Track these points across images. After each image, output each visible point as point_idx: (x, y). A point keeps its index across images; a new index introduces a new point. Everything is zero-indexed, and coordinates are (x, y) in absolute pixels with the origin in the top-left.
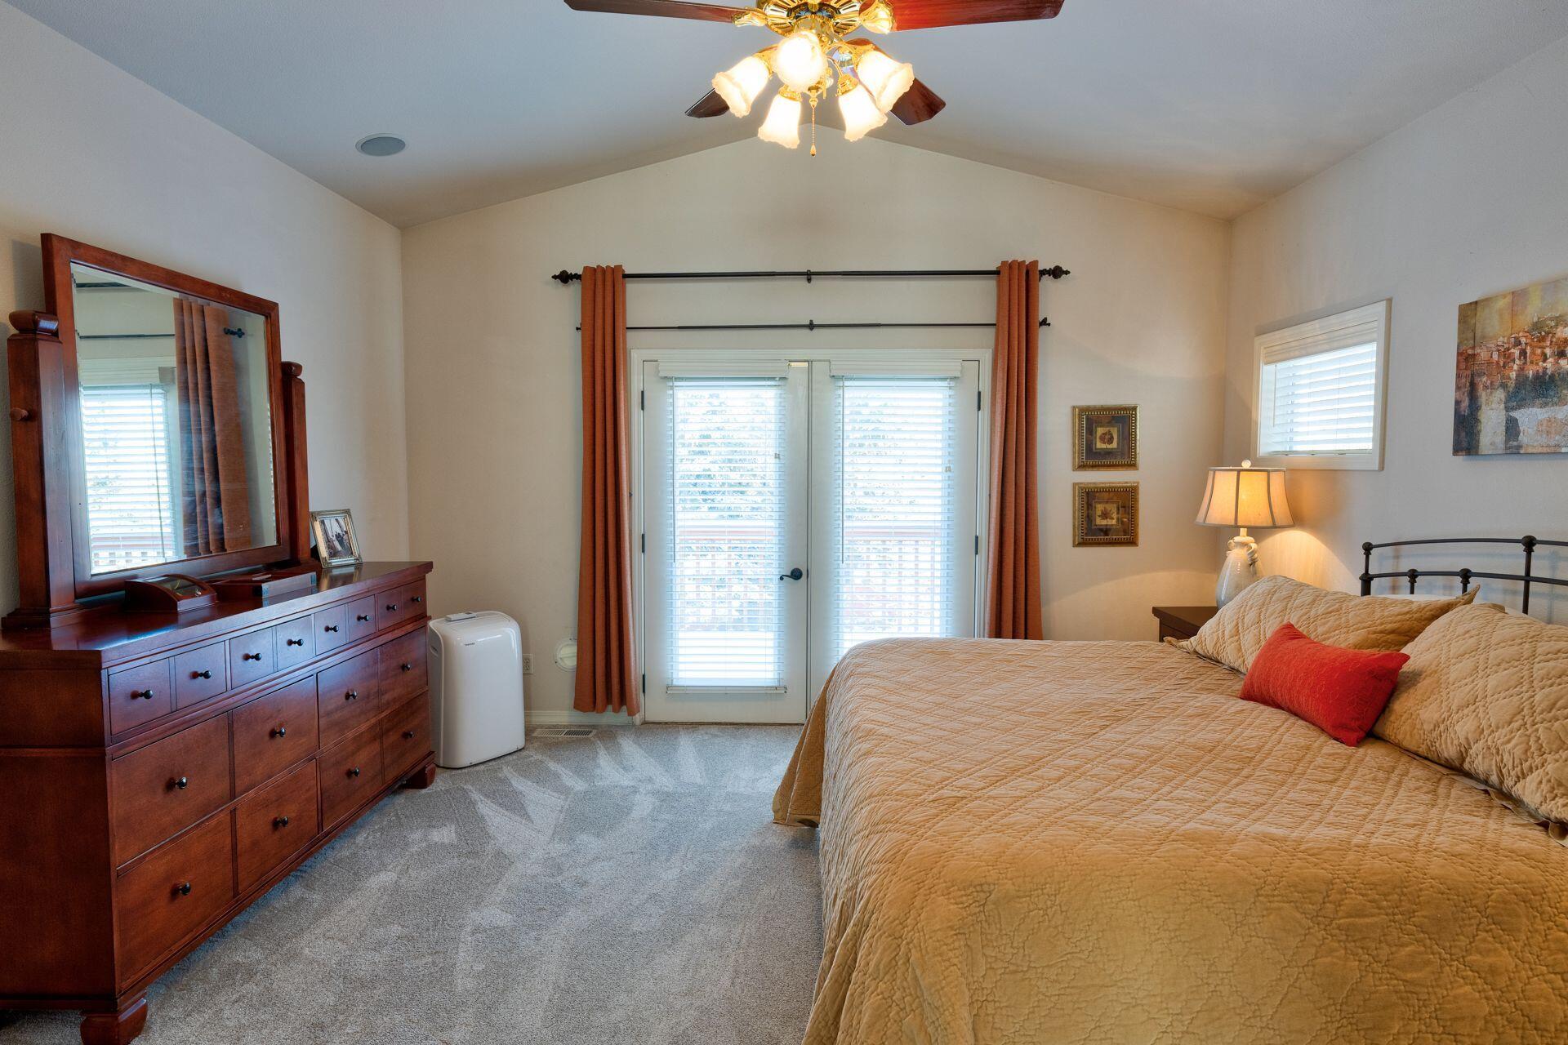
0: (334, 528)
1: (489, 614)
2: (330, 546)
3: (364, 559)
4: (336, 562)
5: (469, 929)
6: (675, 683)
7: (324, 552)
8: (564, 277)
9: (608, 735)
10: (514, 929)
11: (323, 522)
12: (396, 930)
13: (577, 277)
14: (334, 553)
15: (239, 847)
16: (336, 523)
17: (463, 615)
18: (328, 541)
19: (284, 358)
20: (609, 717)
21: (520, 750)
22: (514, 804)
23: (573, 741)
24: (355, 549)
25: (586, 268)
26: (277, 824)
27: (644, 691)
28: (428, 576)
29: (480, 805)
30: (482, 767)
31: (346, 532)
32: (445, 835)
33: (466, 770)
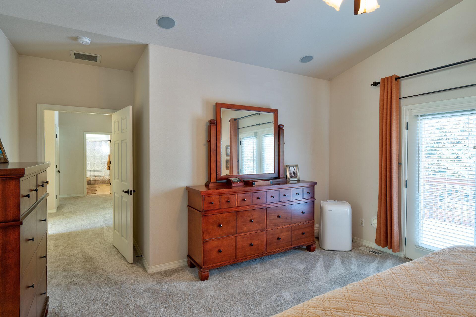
0: (292, 169)
1: (342, 202)
2: (290, 175)
3: (300, 179)
4: (291, 179)
5: (278, 294)
6: (419, 245)
7: (288, 176)
8: (375, 84)
9: (386, 257)
10: (288, 301)
11: (289, 168)
12: (264, 285)
13: (379, 83)
14: (291, 177)
15: (238, 246)
16: (293, 168)
17: (333, 201)
18: (290, 173)
19: (279, 124)
20: (386, 250)
21: (349, 251)
22: (327, 267)
23: (370, 255)
24: (298, 176)
25: (382, 79)
26: (251, 245)
27: (405, 244)
28: (315, 186)
29: (319, 263)
30: (332, 252)
31: (296, 171)
32: (301, 267)
33: (326, 251)
